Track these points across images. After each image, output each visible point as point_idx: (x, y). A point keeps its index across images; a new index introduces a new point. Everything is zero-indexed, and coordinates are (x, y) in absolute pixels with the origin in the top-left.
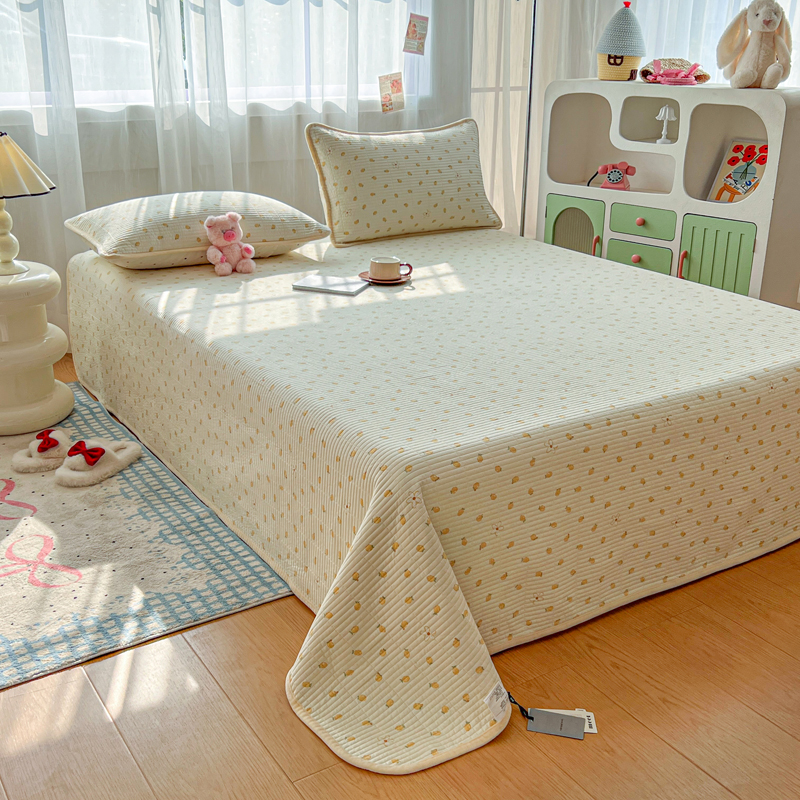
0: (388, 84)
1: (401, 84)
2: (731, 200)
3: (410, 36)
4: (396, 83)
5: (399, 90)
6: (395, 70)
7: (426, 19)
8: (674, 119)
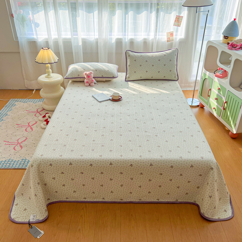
0: (169, 34)
1: (173, 34)
3: (176, 21)
4: (172, 34)
5: (173, 36)
6: (172, 30)
7: (182, 17)
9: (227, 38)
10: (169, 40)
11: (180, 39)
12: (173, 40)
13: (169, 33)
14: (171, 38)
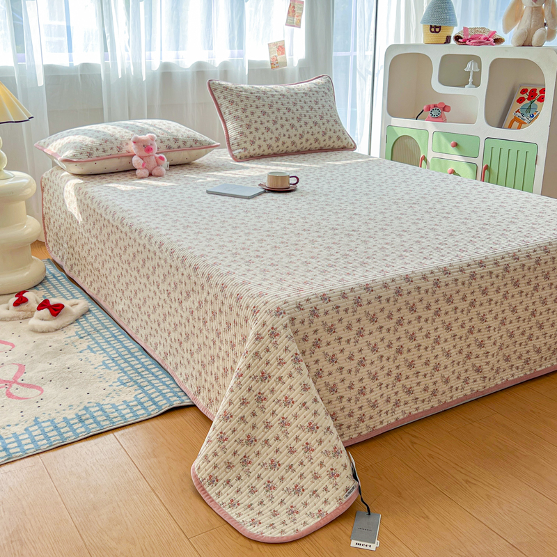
0: (276, 48)
1: (284, 48)
2: (519, 128)
3: (291, 14)
4: (281, 48)
5: (283, 53)
6: (280, 38)
7: (303, 2)
8: (477, 70)
9: (437, 30)
10: (275, 62)
11: (301, 62)
12: (285, 64)
13: (275, 44)
14: (280, 58)
